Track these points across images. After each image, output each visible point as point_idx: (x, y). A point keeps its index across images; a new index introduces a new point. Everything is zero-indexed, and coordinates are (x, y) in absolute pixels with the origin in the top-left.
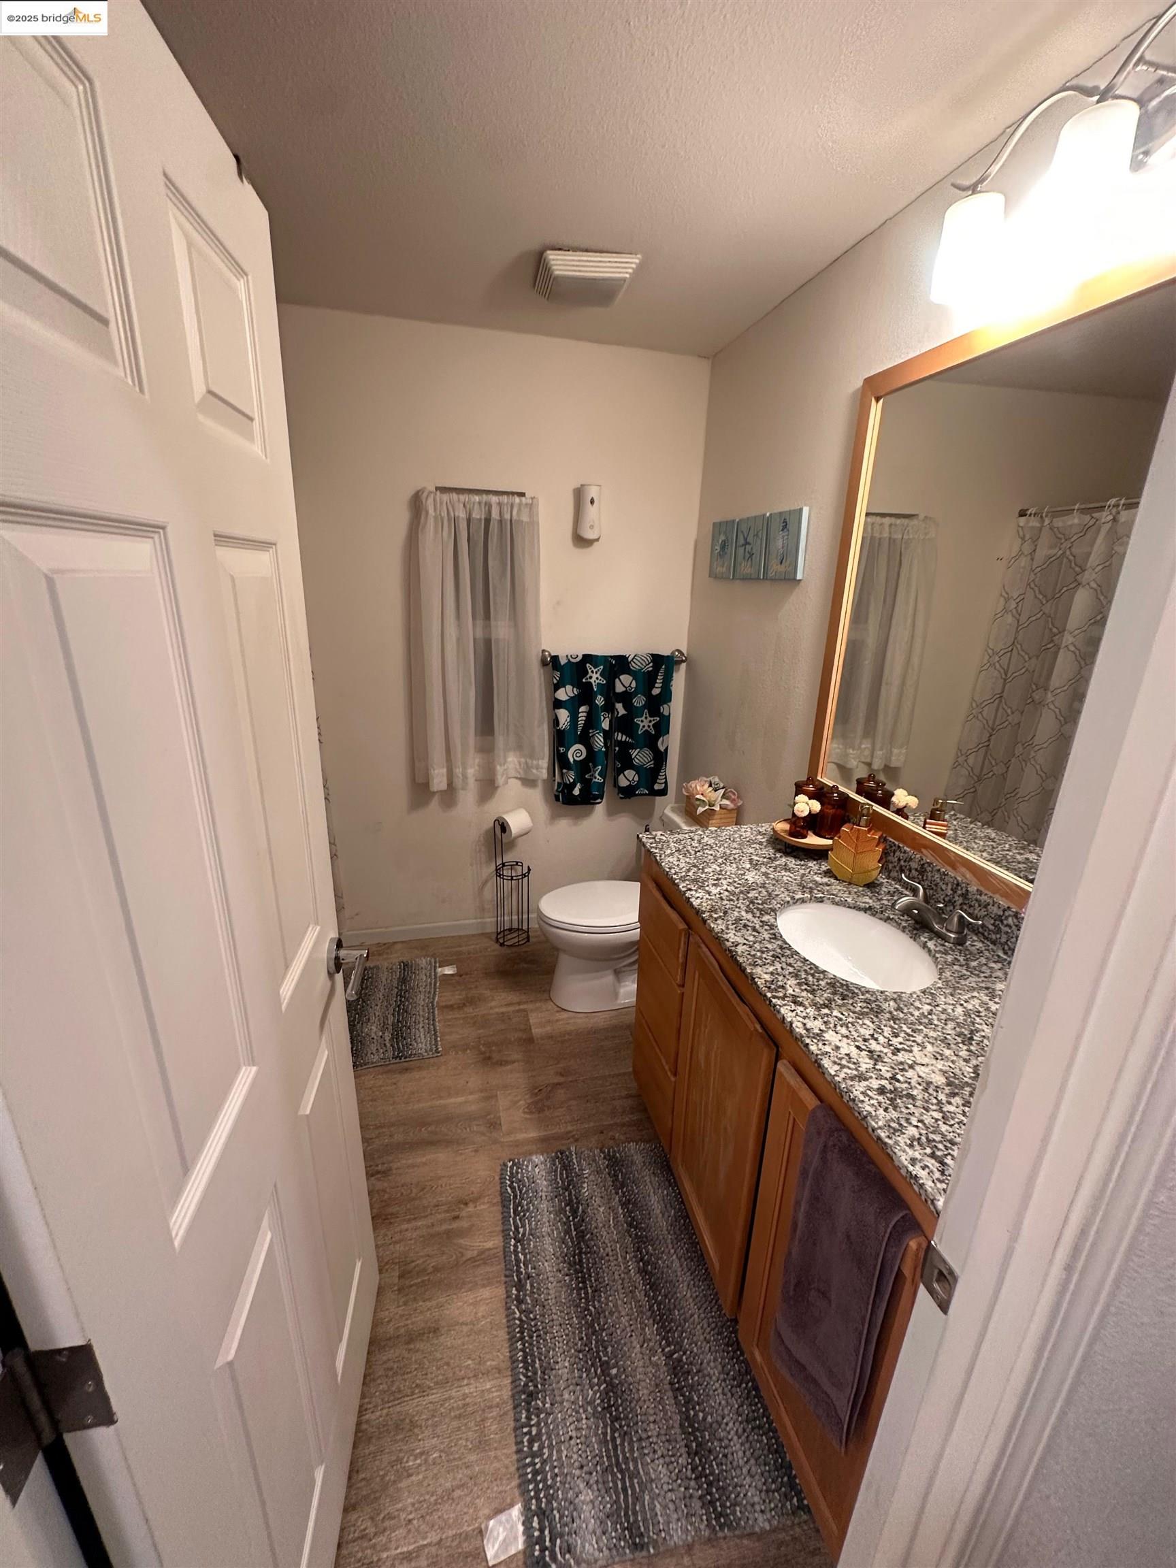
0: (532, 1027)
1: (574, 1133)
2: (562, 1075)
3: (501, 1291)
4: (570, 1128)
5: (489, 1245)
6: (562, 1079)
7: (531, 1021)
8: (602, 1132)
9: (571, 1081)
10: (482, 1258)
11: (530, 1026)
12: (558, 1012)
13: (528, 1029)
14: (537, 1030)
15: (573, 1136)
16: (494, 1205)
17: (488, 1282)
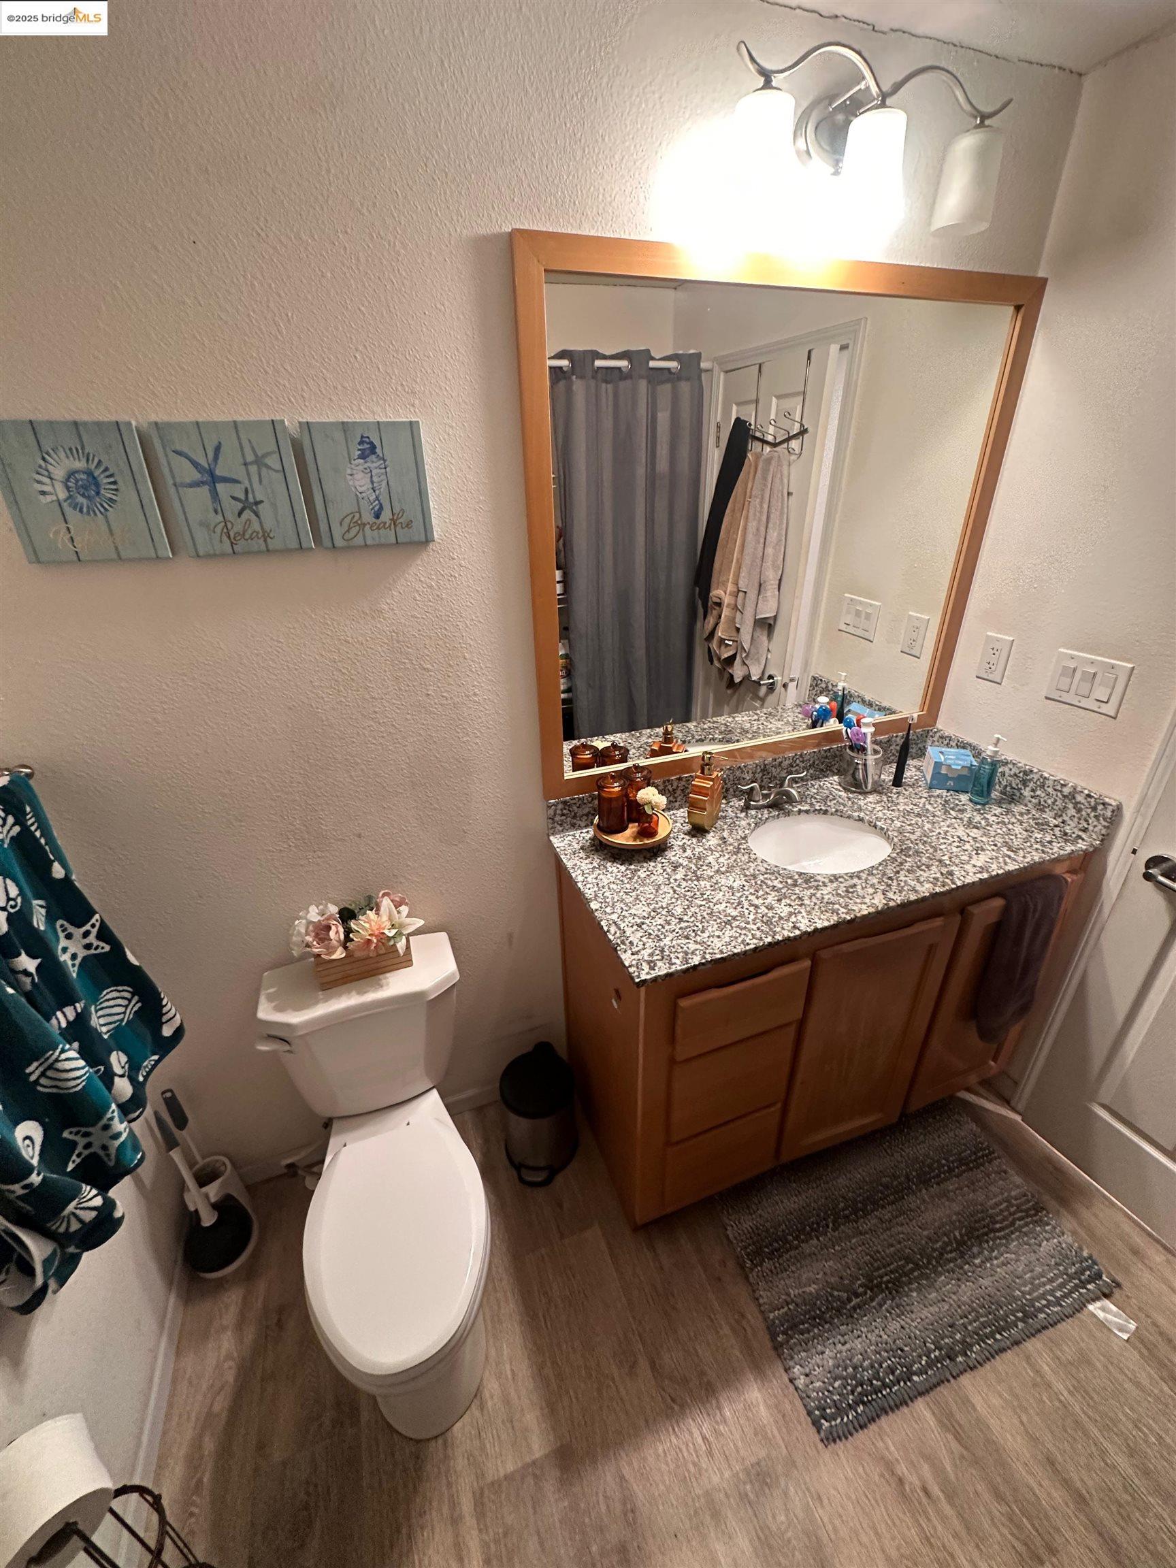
0: (528, 1459)
1: (733, 1322)
2: (634, 1365)
3: (965, 1380)
4: (726, 1330)
5: (928, 1415)
6: (643, 1363)
7: (510, 1467)
8: (719, 1279)
9: (644, 1344)
10: (948, 1423)
11: (526, 1467)
12: (482, 1407)
13: (532, 1470)
14: (536, 1447)
15: (737, 1322)
16: (880, 1428)
17: (966, 1402)
